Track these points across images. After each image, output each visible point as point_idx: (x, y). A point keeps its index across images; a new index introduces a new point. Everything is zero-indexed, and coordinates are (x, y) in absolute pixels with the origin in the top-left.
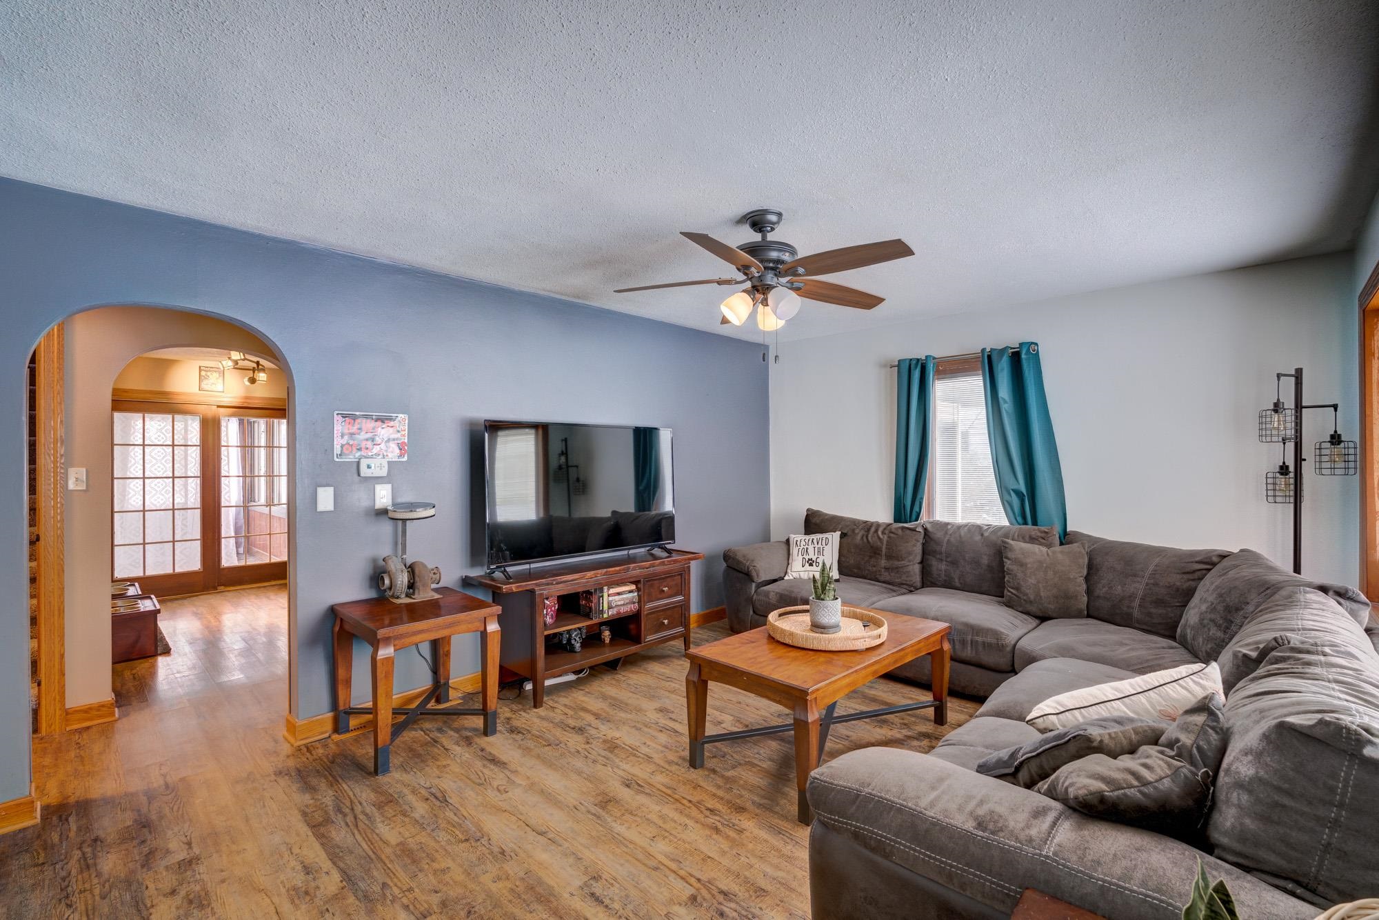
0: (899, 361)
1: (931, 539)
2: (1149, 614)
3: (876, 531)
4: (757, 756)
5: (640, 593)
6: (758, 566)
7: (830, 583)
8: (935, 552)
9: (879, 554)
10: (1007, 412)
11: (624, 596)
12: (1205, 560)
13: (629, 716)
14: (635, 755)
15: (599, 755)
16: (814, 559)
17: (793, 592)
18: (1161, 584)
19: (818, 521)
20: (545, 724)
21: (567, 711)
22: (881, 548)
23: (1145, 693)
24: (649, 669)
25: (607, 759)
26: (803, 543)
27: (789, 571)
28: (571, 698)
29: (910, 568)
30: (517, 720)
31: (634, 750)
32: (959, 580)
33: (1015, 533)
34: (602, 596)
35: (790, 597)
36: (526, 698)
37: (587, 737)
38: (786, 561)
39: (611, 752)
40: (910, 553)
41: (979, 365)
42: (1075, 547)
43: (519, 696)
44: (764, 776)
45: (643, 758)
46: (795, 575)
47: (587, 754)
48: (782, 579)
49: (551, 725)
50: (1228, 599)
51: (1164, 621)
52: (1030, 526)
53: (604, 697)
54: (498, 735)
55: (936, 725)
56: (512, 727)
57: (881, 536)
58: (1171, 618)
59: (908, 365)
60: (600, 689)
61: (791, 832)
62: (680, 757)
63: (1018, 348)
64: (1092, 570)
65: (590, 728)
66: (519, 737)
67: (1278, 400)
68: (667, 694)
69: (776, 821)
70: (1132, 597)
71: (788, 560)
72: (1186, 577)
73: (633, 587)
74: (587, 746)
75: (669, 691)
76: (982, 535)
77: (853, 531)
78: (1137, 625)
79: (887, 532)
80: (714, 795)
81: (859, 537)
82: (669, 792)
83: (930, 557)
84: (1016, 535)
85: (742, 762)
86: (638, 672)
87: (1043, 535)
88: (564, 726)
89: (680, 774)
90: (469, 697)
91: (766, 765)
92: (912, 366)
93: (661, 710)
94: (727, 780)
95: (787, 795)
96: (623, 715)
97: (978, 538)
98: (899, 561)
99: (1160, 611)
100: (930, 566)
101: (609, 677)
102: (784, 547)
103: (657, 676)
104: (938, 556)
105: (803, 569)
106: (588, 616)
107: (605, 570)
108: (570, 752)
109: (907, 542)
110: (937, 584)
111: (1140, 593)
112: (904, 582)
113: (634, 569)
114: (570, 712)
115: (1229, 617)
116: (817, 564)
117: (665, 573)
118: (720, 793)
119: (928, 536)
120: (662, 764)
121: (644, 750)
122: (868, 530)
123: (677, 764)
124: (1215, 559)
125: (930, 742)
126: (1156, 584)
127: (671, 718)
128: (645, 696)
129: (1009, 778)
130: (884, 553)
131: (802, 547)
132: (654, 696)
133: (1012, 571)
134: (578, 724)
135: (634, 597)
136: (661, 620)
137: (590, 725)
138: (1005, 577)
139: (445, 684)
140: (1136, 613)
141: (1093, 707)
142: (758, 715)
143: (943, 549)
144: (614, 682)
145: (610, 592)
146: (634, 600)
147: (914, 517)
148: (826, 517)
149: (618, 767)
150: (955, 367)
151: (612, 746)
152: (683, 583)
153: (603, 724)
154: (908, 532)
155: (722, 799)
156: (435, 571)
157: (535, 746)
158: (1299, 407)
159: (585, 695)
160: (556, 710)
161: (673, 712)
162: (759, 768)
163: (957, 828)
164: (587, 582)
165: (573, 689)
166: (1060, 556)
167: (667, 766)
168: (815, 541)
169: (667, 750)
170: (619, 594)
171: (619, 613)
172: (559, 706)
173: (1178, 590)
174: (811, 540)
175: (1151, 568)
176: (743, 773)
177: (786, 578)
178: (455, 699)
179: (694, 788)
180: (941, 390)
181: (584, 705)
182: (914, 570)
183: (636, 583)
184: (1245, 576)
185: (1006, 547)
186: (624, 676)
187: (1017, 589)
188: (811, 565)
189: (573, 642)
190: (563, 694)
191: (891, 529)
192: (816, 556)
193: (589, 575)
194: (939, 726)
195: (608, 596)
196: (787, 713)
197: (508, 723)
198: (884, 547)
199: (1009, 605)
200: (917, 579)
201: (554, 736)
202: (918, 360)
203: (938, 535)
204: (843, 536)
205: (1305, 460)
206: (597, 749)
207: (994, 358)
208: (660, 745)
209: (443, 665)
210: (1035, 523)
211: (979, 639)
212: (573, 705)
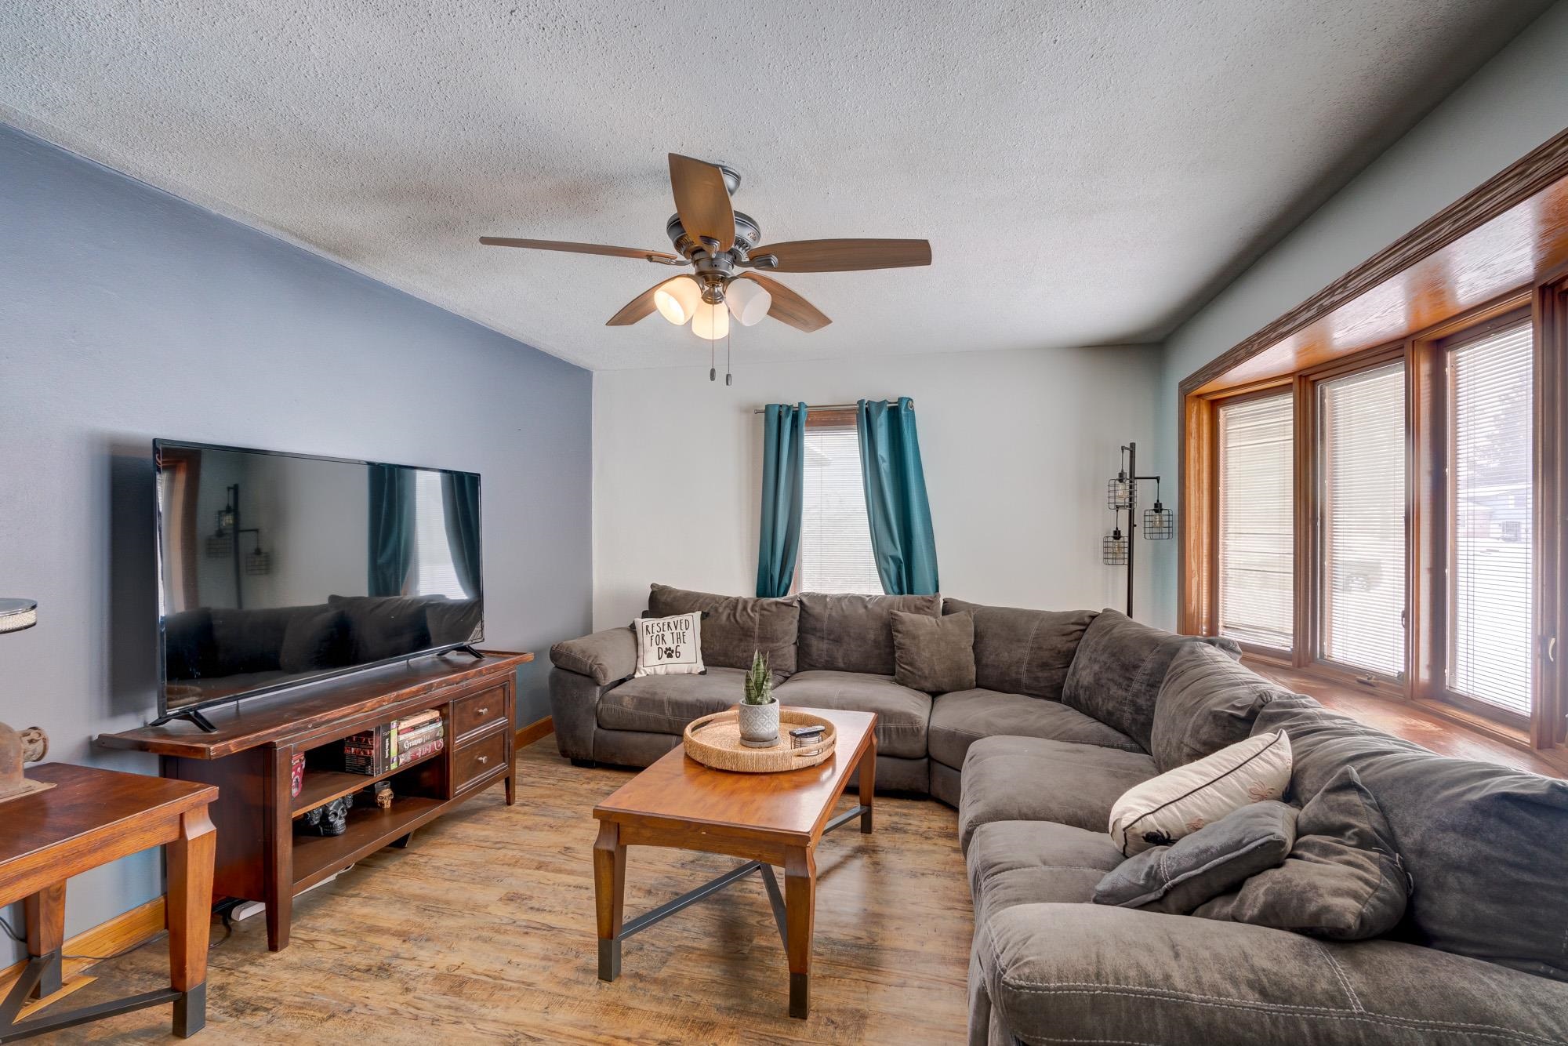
0: (767, 407)
1: (810, 615)
2: (1037, 679)
3: (745, 608)
4: (686, 934)
5: (446, 723)
6: (604, 663)
7: (767, 681)
8: (815, 629)
9: (751, 636)
10: (885, 472)
11: (423, 730)
12: (1079, 621)
13: (462, 922)
14: (502, 988)
15: (439, 1006)
16: (673, 648)
17: (655, 693)
18: (1044, 647)
19: (669, 600)
20: (307, 977)
21: (342, 941)
22: (753, 628)
23: (1233, 773)
24: (459, 836)
25: (457, 1009)
26: (656, 628)
27: (640, 666)
28: (338, 915)
29: (785, 651)
30: (243, 984)
31: (495, 978)
32: (843, 660)
33: (899, 603)
34: (389, 736)
35: (654, 701)
36: (245, 936)
37: (401, 980)
38: (635, 653)
39: (459, 994)
40: (786, 633)
41: (854, 417)
42: (961, 615)
43: (228, 936)
44: (711, 962)
45: (518, 989)
46: (649, 671)
47: (415, 1011)
48: (632, 677)
49: (321, 975)
50: (1122, 658)
51: (1049, 684)
52: (906, 595)
53: (403, 900)
54: (209, 1027)
55: (864, 835)
56: (234, 1003)
57: (752, 614)
58: (1055, 680)
59: (777, 414)
60: (387, 886)
61: (791, 1038)
62: (577, 969)
63: (896, 403)
64: (979, 638)
65: (399, 961)
66: (259, 1019)
67: (1122, 470)
68: (506, 869)
69: (763, 1026)
70: (1019, 662)
71: (637, 651)
72: (1064, 638)
73: (436, 714)
74: (409, 997)
75: (509, 865)
76: (866, 607)
77: (716, 610)
78: (1026, 691)
79: (757, 609)
80: (659, 1016)
81: (724, 617)
82: (588, 1034)
83: (809, 636)
84: (901, 605)
85: (671, 949)
86: (443, 844)
87: (928, 604)
88: (349, 972)
89: (589, 998)
90: (108, 967)
91: (705, 943)
92: (783, 414)
93: (511, 898)
94: (663, 983)
95: (755, 981)
96: (447, 923)
97: (862, 611)
98: (773, 642)
99: (1046, 675)
100: (809, 646)
101: (396, 863)
102: (630, 635)
103: (478, 843)
104: (818, 634)
105: (660, 662)
106: (362, 771)
107: (395, 693)
108: (379, 1018)
109: (783, 620)
110: (815, 667)
111: (1027, 658)
112: (779, 667)
113: (440, 685)
114: (350, 942)
115: (1127, 675)
116: (678, 654)
117: (482, 687)
118: (666, 1010)
119: (804, 610)
120: (556, 989)
121: (513, 973)
122: (735, 608)
123: (577, 982)
124: (1087, 620)
125: (870, 857)
126: (1040, 648)
127: (532, 908)
128: (473, 881)
129: (1156, 906)
130: (757, 633)
131: (656, 633)
132: (487, 878)
133: (904, 645)
134: (374, 959)
135: (437, 729)
136: (476, 757)
137: (397, 957)
138: (894, 653)
139: (52, 956)
140: (1024, 678)
141: (1187, 797)
142: (655, 871)
143: (825, 628)
144: (408, 869)
145: (400, 728)
146: (438, 735)
147: (782, 590)
148: (679, 594)
149: (482, 1019)
150: (831, 418)
151: (456, 984)
152: (507, 699)
153: (422, 948)
154: (784, 607)
155: (672, 1018)
156: (34, 735)
157: (302, 1026)
158: (1133, 477)
159: (363, 905)
160: (318, 945)
161: (531, 898)
162: (698, 952)
163: (1243, 1007)
164: (368, 717)
165: (338, 899)
166: (949, 626)
167: (564, 991)
168: (672, 625)
169: (551, 963)
170: (414, 728)
171: (414, 758)
172: (320, 936)
173: (1059, 652)
174: (666, 624)
175: (1034, 632)
176: (682, 967)
177: (637, 675)
178: (77, 979)
179: (623, 1014)
180: (814, 443)
181: (370, 922)
182: (789, 653)
183: (438, 708)
184: (1132, 634)
185: (896, 620)
186: (422, 856)
187: (911, 664)
188: (670, 656)
189: (331, 819)
190: (321, 912)
191: (762, 605)
192: (676, 644)
193: (369, 705)
194: (868, 835)
195: (398, 734)
196: (691, 859)
197: (223, 997)
198: (757, 626)
199: (902, 682)
200: (791, 663)
201: (334, 995)
202: (789, 408)
203: (817, 609)
204: (704, 616)
205: (1135, 526)
206: (429, 996)
207: (873, 410)
208: (535, 958)
209: (48, 920)
210: (911, 591)
211: (893, 725)
212: (351, 928)
